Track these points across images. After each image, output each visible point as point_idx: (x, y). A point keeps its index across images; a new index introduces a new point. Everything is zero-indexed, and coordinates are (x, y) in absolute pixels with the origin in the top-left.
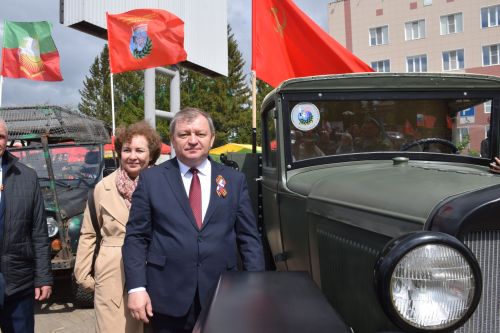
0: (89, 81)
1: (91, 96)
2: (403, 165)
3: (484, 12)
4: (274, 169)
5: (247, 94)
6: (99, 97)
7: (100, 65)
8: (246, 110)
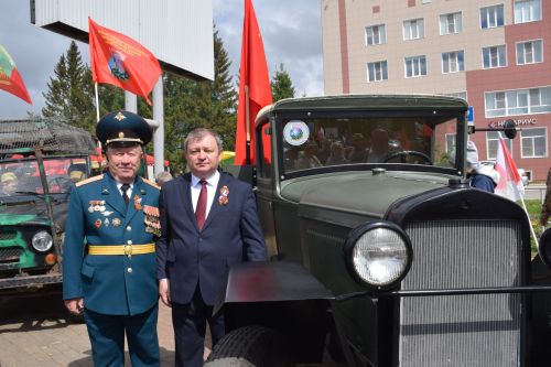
0: (54, 82)
1: (56, 99)
2: (380, 175)
3: (483, 11)
4: (269, 180)
5: (234, 98)
6: (66, 101)
7: (67, 65)
8: (233, 115)
